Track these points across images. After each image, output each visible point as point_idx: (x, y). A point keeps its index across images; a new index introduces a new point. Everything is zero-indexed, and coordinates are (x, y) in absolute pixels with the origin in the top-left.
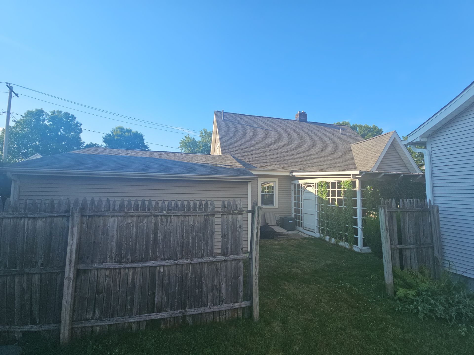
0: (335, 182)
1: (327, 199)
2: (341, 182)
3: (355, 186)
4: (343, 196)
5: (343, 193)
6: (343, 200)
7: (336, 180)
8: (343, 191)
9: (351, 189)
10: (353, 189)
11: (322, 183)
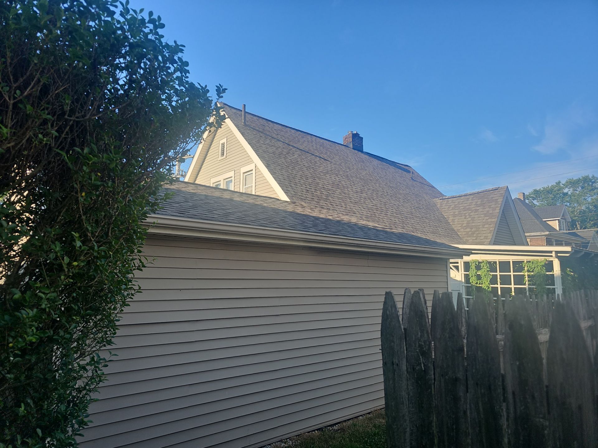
0: (510, 262)
1: (491, 288)
2: (523, 261)
3: (551, 269)
4: (527, 283)
5: (527, 279)
6: (527, 289)
7: (511, 259)
8: (527, 276)
9: (545, 272)
10: (547, 273)
11: (479, 263)
